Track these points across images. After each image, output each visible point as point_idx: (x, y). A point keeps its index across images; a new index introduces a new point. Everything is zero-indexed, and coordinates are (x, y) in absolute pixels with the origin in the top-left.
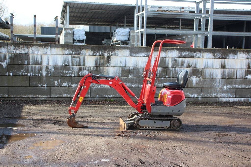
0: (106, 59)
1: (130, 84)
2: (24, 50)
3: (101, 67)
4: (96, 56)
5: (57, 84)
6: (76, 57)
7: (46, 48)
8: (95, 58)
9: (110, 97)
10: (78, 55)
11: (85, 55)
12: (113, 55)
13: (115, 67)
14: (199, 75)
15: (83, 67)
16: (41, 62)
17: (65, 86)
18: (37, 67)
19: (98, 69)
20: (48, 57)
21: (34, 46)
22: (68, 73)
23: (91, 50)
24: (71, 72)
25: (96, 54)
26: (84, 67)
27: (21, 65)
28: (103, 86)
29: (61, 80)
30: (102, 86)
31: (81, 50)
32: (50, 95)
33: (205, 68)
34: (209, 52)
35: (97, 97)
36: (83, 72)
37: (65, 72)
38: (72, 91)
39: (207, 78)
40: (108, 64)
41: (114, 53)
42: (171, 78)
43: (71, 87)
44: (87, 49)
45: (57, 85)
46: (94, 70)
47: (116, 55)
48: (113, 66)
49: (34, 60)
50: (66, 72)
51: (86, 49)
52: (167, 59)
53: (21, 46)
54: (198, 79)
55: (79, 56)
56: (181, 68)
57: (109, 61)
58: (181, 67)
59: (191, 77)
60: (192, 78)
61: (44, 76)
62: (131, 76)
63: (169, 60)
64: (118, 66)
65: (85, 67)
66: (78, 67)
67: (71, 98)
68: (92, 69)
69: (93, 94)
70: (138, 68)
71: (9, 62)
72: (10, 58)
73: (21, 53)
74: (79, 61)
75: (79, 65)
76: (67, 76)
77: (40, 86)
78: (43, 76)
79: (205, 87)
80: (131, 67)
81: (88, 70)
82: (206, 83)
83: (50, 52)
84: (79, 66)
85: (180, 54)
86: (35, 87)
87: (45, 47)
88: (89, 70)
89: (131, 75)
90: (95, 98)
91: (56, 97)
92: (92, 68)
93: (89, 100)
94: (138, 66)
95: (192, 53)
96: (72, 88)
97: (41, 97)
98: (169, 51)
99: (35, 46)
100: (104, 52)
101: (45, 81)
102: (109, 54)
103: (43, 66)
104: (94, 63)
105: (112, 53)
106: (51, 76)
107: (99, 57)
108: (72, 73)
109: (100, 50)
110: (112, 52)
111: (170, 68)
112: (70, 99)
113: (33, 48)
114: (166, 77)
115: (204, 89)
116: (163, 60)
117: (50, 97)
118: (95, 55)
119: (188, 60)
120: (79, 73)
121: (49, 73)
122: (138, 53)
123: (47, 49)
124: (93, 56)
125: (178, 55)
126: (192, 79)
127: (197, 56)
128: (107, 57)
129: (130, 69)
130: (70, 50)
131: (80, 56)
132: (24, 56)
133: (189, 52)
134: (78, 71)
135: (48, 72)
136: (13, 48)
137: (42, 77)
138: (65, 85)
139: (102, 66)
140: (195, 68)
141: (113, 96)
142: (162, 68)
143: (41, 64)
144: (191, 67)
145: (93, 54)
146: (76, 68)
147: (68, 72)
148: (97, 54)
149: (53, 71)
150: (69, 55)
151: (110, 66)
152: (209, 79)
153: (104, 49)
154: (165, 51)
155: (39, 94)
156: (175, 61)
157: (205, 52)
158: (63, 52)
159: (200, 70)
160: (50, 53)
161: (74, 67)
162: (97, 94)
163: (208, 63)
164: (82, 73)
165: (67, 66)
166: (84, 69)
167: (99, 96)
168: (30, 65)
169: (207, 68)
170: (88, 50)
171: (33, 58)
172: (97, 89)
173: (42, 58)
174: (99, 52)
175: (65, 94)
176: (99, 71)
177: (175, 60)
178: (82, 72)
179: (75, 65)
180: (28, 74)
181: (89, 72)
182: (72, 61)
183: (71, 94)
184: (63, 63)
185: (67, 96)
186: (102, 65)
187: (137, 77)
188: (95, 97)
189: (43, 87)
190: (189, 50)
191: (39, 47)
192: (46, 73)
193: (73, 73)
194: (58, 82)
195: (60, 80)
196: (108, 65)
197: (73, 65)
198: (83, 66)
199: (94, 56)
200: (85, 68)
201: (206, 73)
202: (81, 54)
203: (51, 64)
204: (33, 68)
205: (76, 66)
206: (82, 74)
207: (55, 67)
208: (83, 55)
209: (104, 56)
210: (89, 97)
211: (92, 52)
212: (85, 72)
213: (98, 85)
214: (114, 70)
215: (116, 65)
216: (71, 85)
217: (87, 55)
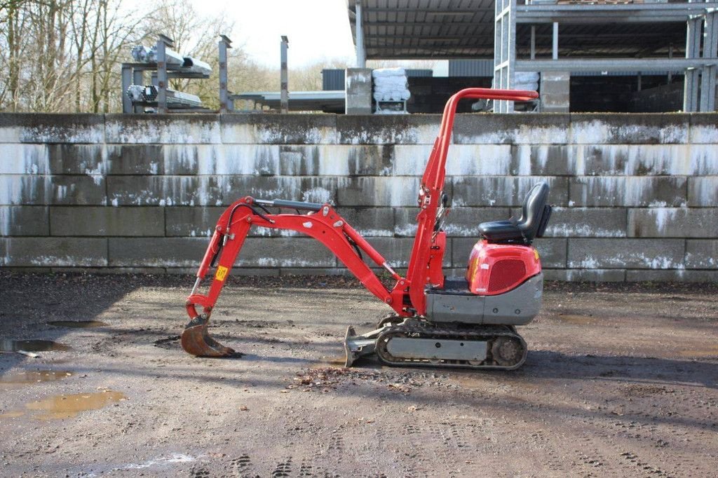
0: (380, 155)
1: (456, 228)
2: (148, 134)
3: (366, 178)
4: (351, 146)
6: (294, 151)
7: (207, 126)
8: (349, 152)
9: (394, 265)
10: (298, 144)
11: (318, 144)
12: (401, 142)
13: (407, 178)
14: (678, 198)
15: (313, 178)
16: (196, 167)
17: (263, 234)
18: (185, 180)
19: (359, 184)
20: (214, 152)
21: (175, 122)
22: (270, 196)
23: (335, 130)
24: (279, 192)
25: (350, 139)
26: (315, 180)
27: (143, 175)
28: (374, 233)
30: (370, 234)
31: (306, 129)
33: (696, 174)
34: (709, 124)
36: (314, 194)
37: (261, 194)
38: (284, 248)
39: (703, 205)
40: (387, 169)
41: (404, 136)
42: (584, 209)
43: (281, 236)
44: (325, 126)
46: (346, 186)
47: (409, 142)
48: (400, 174)
49: (177, 160)
50: (264, 195)
51: (320, 127)
52: (570, 150)
53: (140, 123)
54: (673, 210)
55: (301, 148)
56: (614, 178)
57: (391, 161)
58: (615, 175)
59: (648, 204)
60: (652, 207)
61: (203, 206)
62: (457, 203)
63: (575, 151)
64: (417, 174)
65: (320, 179)
66: (299, 178)
67: (282, 269)
68: (340, 183)
70: (479, 180)
71: (109, 167)
72: (112, 157)
73: (139, 141)
74: (303, 161)
75: (303, 173)
78: (200, 206)
79: (697, 236)
80: (457, 176)
81: (328, 188)
82: (701, 224)
83: (219, 137)
84: (303, 177)
85: (612, 133)
86: (181, 237)
87: (204, 123)
88: (332, 187)
89: (457, 199)
91: (239, 265)
92: (340, 181)
93: (332, 274)
94: (478, 173)
95: (654, 128)
96: (284, 239)
98: (577, 124)
99: (178, 122)
100: (375, 135)
101: (207, 221)
102: (390, 138)
103: (200, 177)
104: (347, 166)
105: (399, 136)
106: (222, 206)
107: (359, 148)
108: (282, 197)
109: (363, 128)
110: (398, 132)
111: (581, 178)
112: (277, 271)
113: (172, 127)
114: (568, 207)
115: (697, 241)
116: (558, 155)
118: (348, 144)
119: (641, 152)
120: (302, 195)
121: (217, 198)
122: (479, 133)
123: (210, 128)
124: (341, 146)
125: (606, 137)
126: (655, 210)
127: (671, 139)
128: (384, 149)
129: (455, 183)
130: (276, 129)
131: (303, 146)
132: (148, 150)
133: (644, 127)
134: (299, 190)
135: (215, 194)
136: (120, 128)
137: (198, 208)
138: (262, 231)
139: (369, 175)
140: (662, 177)
141: (405, 262)
142: (554, 178)
143: (194, 172)
144: (651, 174)
145: (342, 139)
146: (293, 182)
147: (271, 193)
148: (353, 140)
149: (228, 190)
150: (272, 144)
151: (394, 173)
152: (712, 210)
153: (375, 125)
154: (563, 125)
155: (190, 259)
156: (595, 157)
157: (697, 124)
158: (256, 136)
159: (680, 182)
160: (219, 141)
161: (287, 178)
163: (709, 159)
164: (310, 196)
165: (268, 178)
166: (318, 184)
168: (164, 177)
169: (706, 174)
170: (326, 128)
171: (174, 156)
173: (196, 156)
174: (360, 135)
175: (263, 258)
176: (361, 190)
177: (598, 153)
178: (310, 193)
179: (291, 173)
180: (159, 201)
181: (331, 193)
182: (282, 163)
183: (281, 258)
184: (256, 167)
185: (270, 262)
186: (369, 173)
187: (476, 206)
189: (200, 238)
190: (644, 121)
191: (188, 125)
192: (210, 199)
193: (286, 195)
196: (386, 172)
197: (283, 173)
198: (314, 175)
199: (346, 146)
200: (320, 182)
201: (700, 192)
202: (306, 140)
203: (221, 173)
204: (174, 184)
205: (295, 175)
206: (310, 199)
207: (235, 180)
208: (313, 144)
209: (373, 144)
210: (332, 268)
211: (340, 133)
212: (319, 195)
213: (358, 230)
214: (406, 187)
215: (410, 171)
216: (279, 232)
217: (324, 144)
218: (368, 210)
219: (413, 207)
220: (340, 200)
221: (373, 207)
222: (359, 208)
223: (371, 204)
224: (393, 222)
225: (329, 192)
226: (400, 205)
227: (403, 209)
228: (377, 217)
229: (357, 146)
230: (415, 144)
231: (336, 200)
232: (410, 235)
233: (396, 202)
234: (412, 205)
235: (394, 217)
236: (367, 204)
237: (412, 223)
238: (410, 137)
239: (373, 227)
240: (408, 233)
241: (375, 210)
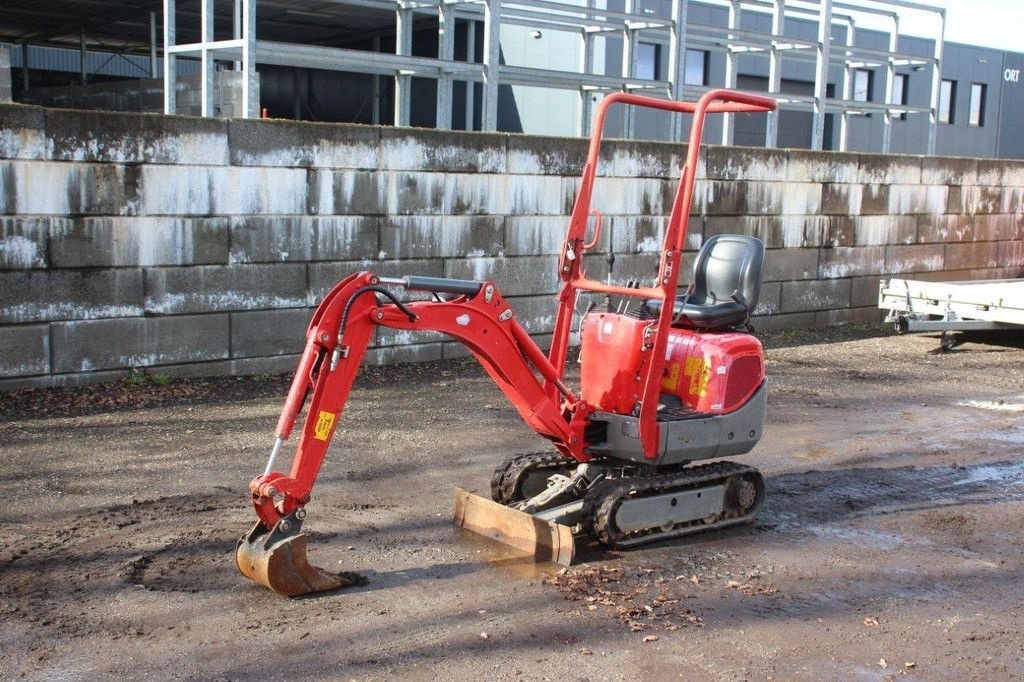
0: (121, 181)
1: (235, 297)
3: (98, 220)
4: (72, 165)
8: (68, 175)
9: (145, 362)
11: (12, 159)
12: (153, 160)
13: (162, 218)
14: (496, 245)
15: (5, 219)
19: (86, 229)
23: (43, 135)
25: (69, 153)
26: (10, 223)
28: (112, 311)
30: (107, 313)
33: (513, 214)
34: (526, 149)
35: (84, 369)
36: (7, 247)
39: (521, 253)
40: (131, 204)
41: (158, 150)
42: (397, 262)
44: (25, 127)
46: (65, 233)
47: (166, 161)
48: (153, 213)
51: (17, 128)
52: (381, 177)
54: (492, 261)
56: (431, 217)
57: (138, 190)
58: (432, 214)
59: (466, 253)
60: (470, 258)
62: (238, 258)
63: (387, 181)
64: (178, 212)
65: (19, 221)
68: (55, 227)
69: (63, 358)
70: (267, 221)
79: (514, 293)
80: (237, 215)
81: (33, 237)
82: (518, 277)
85: (428, 155)
88: (41, 236)
89: (236, 252)
90: (76, 376)
92: (55, 224)
93: (45, 386)
94: (264, 212)
95: (472, 152)
98: (389, 142)
100: (112, 146)
102: (136, 151)
104: (64, 199)
105: (150, 151)
107: (85, 168)
110: (149, 143)
111: (393, 218)
114: (378, 260)
115: (513, 299)
116: (366, 182)
118: (67, 160)
119: (459, 184)
122: (266, 150)
124: (54, 164)
125: (421, 161)
126: (473, 260)
127: (488, 167)
128: (127, 170)
129: (233, 227)
133: (462, 149)
139: (100, 215)
140: (479, 217)
142: (361, 218)
144: (468, 212)
145: (57, 152)
148: (75, 154)
151: (141, 212)
152: (528, 260)
153: (111, 130)
154: (372, 142)
156: (409, 189)
157: (515, 148)
159: (498, 224)
162: (87, 354)
163: (525, 193)
164: (1, 252)
166: (15, 229)
167: (94, 362)
169: (522, 214)
170: (27, 130)
172: (88, 331)
174: (87, 146)
176: (90, 240)
177: (412, 183)
178: (2, 247)
181: (38, 245)
186: (103, 210)
187: (263, 263)
188: (73, 373)
190: (461, 141)
196: (130, 209)
198: (8, 214)
199: (63, 164)
200: (19, 227)
201: (517, 236)
206: (1, 257)
208: (5, 158)
209: (110, 162)
210: (43, 375)
211: (52, 140)
212: (17, 249)
213: (87, 308)
214: (162, 233)
215: (167, 208)
217: (25, 160)
218: (103, 272)
219: (173, 266)
220: (56, 258)
221: (110, 267)
222: (88, 270)
223: (107, 264)
224: (141, 292)
225: (35, 244)
226: (152, 264)
227: (157, 269)
228: (117, 285)
229: (80, 164)
230: (174, 164)
231: (48, 258)
232: (169, 312)
233: (147, 259)
234: (171, 263)
235: (145, 283)
236: (101, 264)
237: (172, 293)
238: (167, 153)
239: (112, 303)
240: (165, 309)
241: (114, 273)
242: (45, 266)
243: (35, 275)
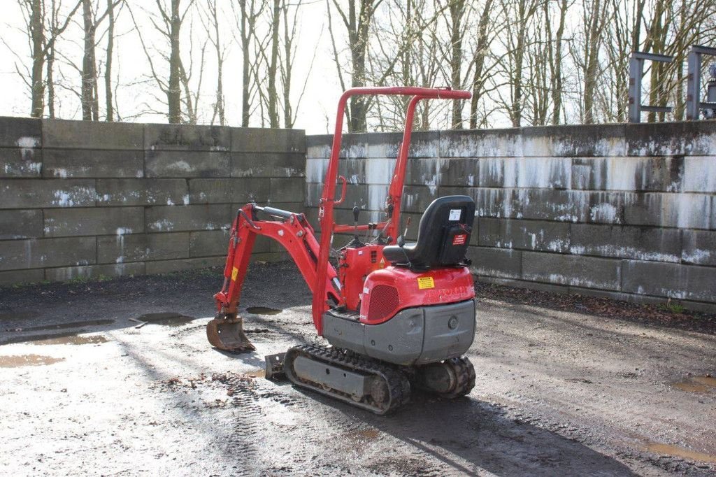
0: (668, 169)
2: (468, 148)
3: (653, 195)
4: (639, 159)
5: (536, 242)
6: (584, 164)
7: (512, 139)
8: (635, 165)
9: (679, 296)
10: (589, 156)
11: (606, 156)
12: (691, 153)
13: (696, 195)
15: (600, 192)
16: (503, 179)
17: (555, 250)
18: (494, 192)
19: (645, 201)
20: (517, 165)
21: (488, 136)
22: (561, 211)
23: (624, 141)
24: (570, 207)
25: (637, 151)
26: (603, 195)
27: (463, 187)
28: (659, 257)
29: (545, 233)
30: (656, 258)
31: (596, 140)
32: (521, 273)
35: (639, 292)
36: (601, 210)
37: (554, 209)
38: (573, 266)
40: (675, 184)
41: (695, 147)
43: (571, 254)
44: (613, 136)
45: (537, 245)
46: (633, 203)
47: (701, 153)
48: (689, 190)
49: (488, 174)
50: (557, 209)
51: (609, 137)
53: (463, 138)
55: (591, 160)
57: (679, 175)
61: (507, 218)
64: (707, 190)
65: (607, 194)
66: (588, 193)
67: (570, 288)
68: (627, 199)
69: (627, 283)
71: (441, 178)
72: (443, 169)
73: (462, 156)
74: (592, 175)
75: (592, 188)
76: (560, 221)
77: (499, 245)
78: (505, 218)
81: (615, 204)
83: (521, 150)
84: (591, 192)
86: (490, 247)
87: (510, 137)
88: (619, 204)
90: (635, 296)
91: (534, 279)
92: (627, 196)
93: (617, 298)
96: (573, 256)
97: (502, 278)
99: (490, 136)
100: (664, 145)
101: (510, 232)
102: (679, 148)
103: (505, 189)
104: (633, 180)
105: (689, 147)
106: (522, 219)
107: (646, 160)
108: (572, 213)
109: (651, 138)
110: (688, 141)
112: (564, 290)
113: (486, 141)
117: (519, 277)
118: (636, 156)
120: (590, 211)
121: (518, 211)
123: (515, 142)
124: (628, 158)
128: (672, 161)
130: (569, 141)
131: (593, 158)
132: (468, 163)
134: (588, 205)
135: (516, 206)
136: (449, 143)
137: (503, 219)
138: (554, 246)
139: (656, 191)
141: (690, 294)
143: (500, 185)
145: (630, 151)
146: (582, 196)
147: (562, 208)
148: (641, 151)
149: (527, 203)
150: (565, 157)
151: (682, 189)
153: (663, 134)
155: (496, 269)
158: (551, 148)
160: (521, 155)
161: (578, 192)
162: (640, 282)
164: (597, 212)
165: (561, 192)
166: (605, 199)
167: (645, 289)
168: (480, 189)
170: (614, 139)
171: (486, 169)
172: (641, 267)
173: (503, 169)
174: (648, 146)
175: (554, 274)
176: (647, 207)
178: (598, 209)
179: (581, 187)
181: (617, 210)
182: (573, 176)
183: (570, 276)
184: (550, 181)
185: (560, 279)
186: (656, 188)
188: (634, 294)
189: (504, 250)
191: (498, 139)
192: (512, 211)
193: (576, 211)
194: (538, 237)
195: (542, 233)
196: (673, 188)
197: (574, 187)
198: (602, 190)
199: (633, 158)
200: (607, 197)
202: (595, 152)
204: (486, 195)
205: (584, 189)
206: (597, 215)
207: (533, 193)
208: (602, 156)
209: (661, 156)
210: (616, 291)
211: (628, 144)
212: (605, 211)
213: (643, 252)
214: (695, 206)
215: (700, 187)
216: (569, 249)
217: (613, 157)
218: (654, 230)
219: (702, 229)
220: (626, 218)
221: (659, 227)
222: (645, 228)
223: (657, 224)
224: (679, 246)
225: (615, 209)
226: (687, 227)
227: (692, 231)
228: (662, 239)
229: (644, 158)
230: (707, 155)
231: (622, 218)
232: (698, 263)
233: (683, 223)
234: (700, 227)
235: (681, 239)
236: (653, 224)
237: (700, 249)
238: (702, 147)
239: (659, 251)
240: (695, 260)
241: (661, 231)
242: (620, 223)
243: (614, 228)
